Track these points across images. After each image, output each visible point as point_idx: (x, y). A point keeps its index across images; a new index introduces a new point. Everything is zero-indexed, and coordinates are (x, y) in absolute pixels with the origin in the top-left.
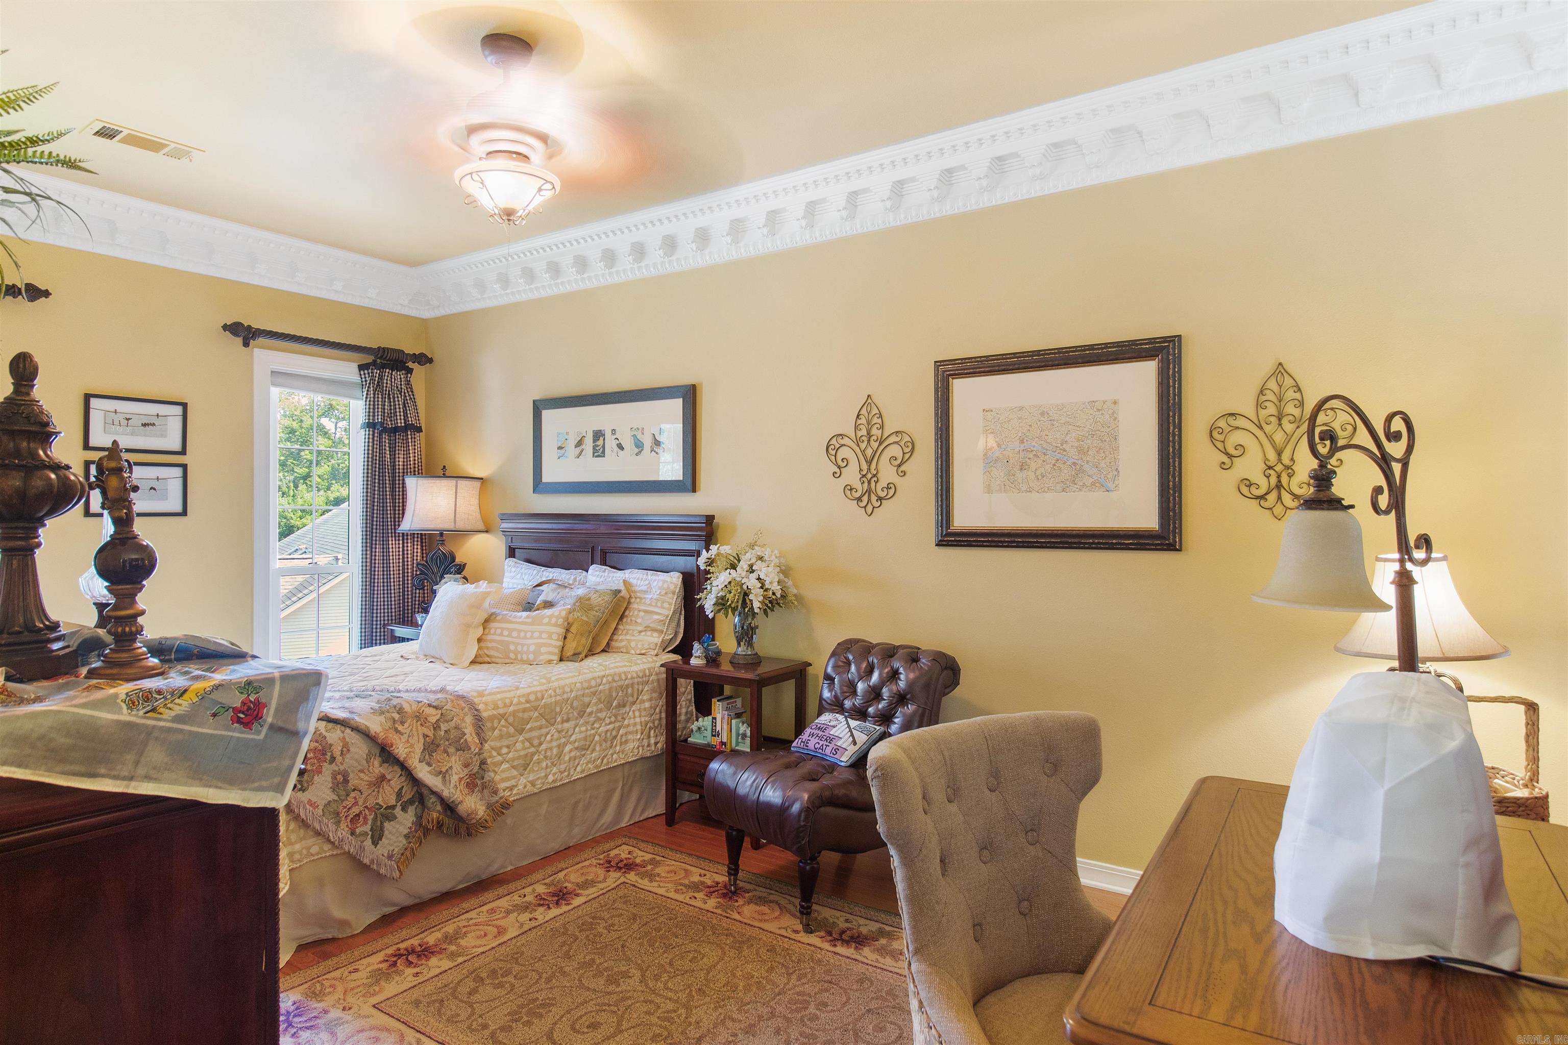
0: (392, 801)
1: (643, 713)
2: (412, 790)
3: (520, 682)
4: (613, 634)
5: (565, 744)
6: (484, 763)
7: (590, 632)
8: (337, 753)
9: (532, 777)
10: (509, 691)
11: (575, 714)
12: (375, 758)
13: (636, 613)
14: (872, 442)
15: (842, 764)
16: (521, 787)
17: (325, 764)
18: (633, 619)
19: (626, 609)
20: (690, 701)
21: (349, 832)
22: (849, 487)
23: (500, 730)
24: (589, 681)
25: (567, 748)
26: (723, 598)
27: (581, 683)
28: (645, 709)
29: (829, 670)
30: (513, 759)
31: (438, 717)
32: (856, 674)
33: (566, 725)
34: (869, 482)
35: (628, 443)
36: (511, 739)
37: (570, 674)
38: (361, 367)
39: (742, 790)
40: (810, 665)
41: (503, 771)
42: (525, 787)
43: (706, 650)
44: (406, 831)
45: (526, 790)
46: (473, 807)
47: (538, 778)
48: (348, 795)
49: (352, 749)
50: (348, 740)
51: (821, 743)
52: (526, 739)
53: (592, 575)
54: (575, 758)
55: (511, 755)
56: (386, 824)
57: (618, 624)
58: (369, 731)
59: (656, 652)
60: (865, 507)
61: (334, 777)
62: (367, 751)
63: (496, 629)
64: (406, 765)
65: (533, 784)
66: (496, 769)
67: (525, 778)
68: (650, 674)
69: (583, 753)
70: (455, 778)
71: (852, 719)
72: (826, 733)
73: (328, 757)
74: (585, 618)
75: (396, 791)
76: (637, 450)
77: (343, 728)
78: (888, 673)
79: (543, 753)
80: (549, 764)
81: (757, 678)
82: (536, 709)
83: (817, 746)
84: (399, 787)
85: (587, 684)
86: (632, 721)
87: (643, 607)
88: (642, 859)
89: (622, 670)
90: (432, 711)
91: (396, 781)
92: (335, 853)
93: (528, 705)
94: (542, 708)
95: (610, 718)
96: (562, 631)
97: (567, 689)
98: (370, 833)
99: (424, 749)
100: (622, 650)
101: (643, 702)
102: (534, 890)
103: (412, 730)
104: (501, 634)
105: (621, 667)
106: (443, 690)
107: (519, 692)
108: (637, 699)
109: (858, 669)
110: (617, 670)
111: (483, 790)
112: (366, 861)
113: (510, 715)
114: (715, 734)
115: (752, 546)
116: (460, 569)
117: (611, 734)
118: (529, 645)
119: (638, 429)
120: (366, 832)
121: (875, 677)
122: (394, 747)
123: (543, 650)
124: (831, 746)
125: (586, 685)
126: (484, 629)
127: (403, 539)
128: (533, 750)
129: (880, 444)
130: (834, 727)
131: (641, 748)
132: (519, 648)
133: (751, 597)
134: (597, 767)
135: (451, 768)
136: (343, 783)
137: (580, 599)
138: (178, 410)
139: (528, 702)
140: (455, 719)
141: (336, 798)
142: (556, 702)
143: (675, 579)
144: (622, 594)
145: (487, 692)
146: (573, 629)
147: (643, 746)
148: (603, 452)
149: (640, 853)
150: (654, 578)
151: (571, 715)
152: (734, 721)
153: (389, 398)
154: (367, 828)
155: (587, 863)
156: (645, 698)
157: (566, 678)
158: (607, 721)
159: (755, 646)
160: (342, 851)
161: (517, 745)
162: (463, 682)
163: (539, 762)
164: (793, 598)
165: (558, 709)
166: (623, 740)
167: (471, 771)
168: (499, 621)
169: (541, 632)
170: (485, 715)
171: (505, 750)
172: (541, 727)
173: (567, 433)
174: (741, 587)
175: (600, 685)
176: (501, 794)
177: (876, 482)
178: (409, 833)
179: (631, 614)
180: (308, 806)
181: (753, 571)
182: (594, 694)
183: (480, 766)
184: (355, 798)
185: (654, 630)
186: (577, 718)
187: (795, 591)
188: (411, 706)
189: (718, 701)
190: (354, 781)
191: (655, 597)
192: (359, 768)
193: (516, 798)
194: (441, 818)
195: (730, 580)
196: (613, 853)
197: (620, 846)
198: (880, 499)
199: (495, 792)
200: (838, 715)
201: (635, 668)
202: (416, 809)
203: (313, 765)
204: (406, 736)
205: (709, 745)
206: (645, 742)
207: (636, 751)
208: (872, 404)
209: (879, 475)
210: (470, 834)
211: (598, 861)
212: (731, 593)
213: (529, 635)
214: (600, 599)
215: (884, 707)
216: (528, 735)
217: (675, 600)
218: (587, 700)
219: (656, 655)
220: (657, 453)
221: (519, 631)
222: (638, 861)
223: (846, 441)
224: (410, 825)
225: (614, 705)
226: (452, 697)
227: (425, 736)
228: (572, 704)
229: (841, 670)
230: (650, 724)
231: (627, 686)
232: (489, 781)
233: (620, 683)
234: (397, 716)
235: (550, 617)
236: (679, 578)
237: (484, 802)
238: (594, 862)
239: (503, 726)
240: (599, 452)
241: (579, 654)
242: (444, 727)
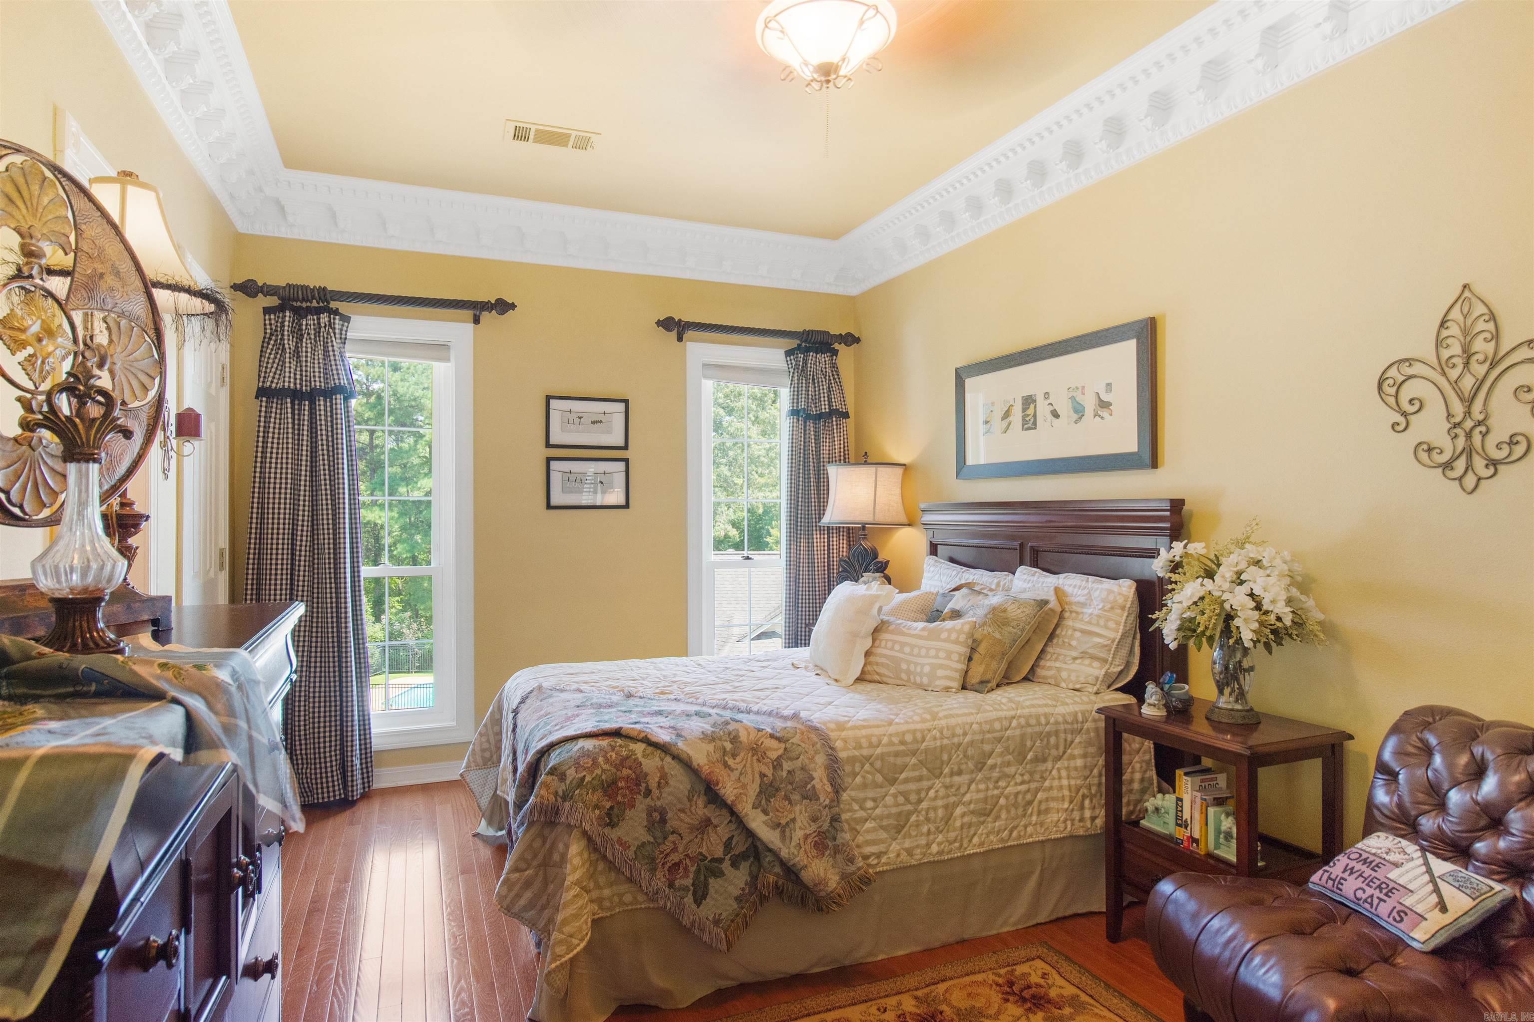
0: (719, 852)
1: (1073, 774)
2: (746, 841)
3: (897, 715)
4: (1039, 658)
5: (955, 805)
6: (836, 820)
7: (1004, 654)
8: (653, 785)
9: (907, 844)
10: (878, 726)
11: (971, 765)
12: (699, 796)
13: (1070, 632)
14: (1474, 366)
15: (1415, 944)
16: (892, 855)
17: (639, 797)
18: (1066, 640)
19: (1057, 626)
20: (1148, 763)
21: (667, 884)
22: (1425, 447)
23: (864, 777)
24: (991, 722)
25: (959, 811)
26: (1192, 620)
27: (980, 724)
28: (1076, 769)
29: (1387, 756)
30: (881, 818)
31: (780, 752)
32: (1444, 773)
33: (956, 779)
34: (1469, 435)
35: (1064, 408)
36: (879, 790)
37: (966, 711)
38: (788, 353)
39: (1210, 947)
40: (1351, 737)
41: (868, 831)
42: (898, 855)
43: (1166, 695)
44: (737, 893)
45: (899, 860)
46: (822, 874)
47: (917, 846)
48: (665, 838)
49: (671, 782)
50: (666, 770)
51: (1369, 891)
52: (900, 793)
53: (1018, 579)
54: (970, 825)
55: (878, 811)
56: (712, 881)
57: (1046, 645)
58: (691, 762)
59: (1095, 689)
60: (1460, 479)
61: (649, 815)
62: (689, 787)
63: (887, 641)
64: (735, 810)
65: (910, 852)
66: (858, 827)
67: (899, 844)
68: (1085, 721)
69: (982, 819)
70: (799, 834)
71: (1438, 856)
72: (1380, 874)
73: (643, 788)
74: (997, 635)
75: (724, 840)
76: (1075, 416)
77: (663, 755)
78: (1519, 784)
79: (923, 813)
80: (933, 829)
81: (1248, 753)
82: (914, 753)
83: (1360, 894)
84: (727, 836)
85: (988, 727)
86: (1056, 783)
87: (1078, 625)
88: (1059, 991)
89: (1041, 710)
90: (774, 744)
91: (724, 830)
92: (652, 906)
93: (902, 748)
94: (921, 753)
95: (1022, 775)
96: (965, 650)
97: (959, 731)
98: (692, 889)
99: (760, 792)
100: (1049, 681)
101: (1073, 757)
102: (900, 1004)
103: (745, 766)
104: (892, 649)
105: (1040, 706)
106: (795, 716)
107: (892, 729)
108: (1064, 753)
109: (1450, 765)
110: (1033, 710)
111: (835, 853)
112: (686, 922)
113: (877, 759)
114: (1181, 823)
115: (1241, 545)
116: (882, 568)
117: (1024, 798)
118: (923, 665)
119: (1077, 388)
120: (687, 886)
121: (1490, 786)
122: (720, 785)
123: (940, 673)
124: (1390, 903)
125: (986, 727)
126: (874, 640)
127: (828, 533)
128: (910, 807)
129: (1493, 366)
130: (1396, 865)
131: (1069, 823)
132: (912, 667)
133: (1237, 622)
134: (1002, 840)
135: (793, 820)
136: (659, 822)
137: (994, 610)
138: (621, 407)
139: (902, 743)
140: (802, 757)
141: (652, 840)
142: (942, 748)
143: (1126, 589)
144: (1050, 606)
145: (850, 725)
146: (982, 649)
147: (1073, 820)
148: (1035, 423)
149: (1060, 981)
150: (1095, 586)
151: (963, 767)
152: (1211, 811)
153: (814, 383)
154: (688, 882)
155: (980, 977)
156: (1076, 752)
157: (958, 715)
158: (1019, 779)
159: (1249, 697)
160: (656, 906)
161: (887, 798)
162: (829, 707)
163: (918, 825)
164: (1317, 628)
165: (945, 757)
166: (1043, 807)
167: (820, 827)
168: (892, 632)
169: (938, 650)
170: (843, 755)
171: (870, 804)
172: (920, 779)
173: (993, 404)
174: (1222, 608)
175: (1007, 729)
176: (860, 863)
177: (1484, 435)
178: (741, 895)
179: (1063, 633)
180: (617, 846)
181: (1242, 583)
182: (999, 740)
183: (831, 823)
184: (674, 843)
185: (1093, 658)
186: (972, 772)
187: (1321, 616)
188: (749, 734)
189: (1186, 774)
190: (672, 822)
191: (1096, 612)
192: (680, 806)
193: (885, 868)
194: (780, 883)
195: (1201, 594)
196: (1020, 969)
197: (1033, 959)
198: (1494, 463)
199: (851, 860)
200: (1404, 843)
201: (1061, 710)
202: (750, 866)
203: (624, 796)
204: (737, 773)
205: (1171, 838)
206: (1076, 815)
207: (1062, 826)
208: (1474, 299)
209: (1489, 422)
210: (820, 909)
211: (997, 979)
212: (1203, 614)
213: (923, 652)
214: (1019, 611)
215: (1510, 850)
216: (902, 788)
217: (1124, 618)
218: (987, 747)
219: (1097, 693)
220: (1102, 418)
221: (913, 647)
222: (1053, 993)
223: (1417, 369)
224: (742, 885)
225: (1029, 757)
226: (802, 727)
227: (763, 775)
228: (965, 752)
229: (1412, 760)
230: (1084, 791)
231: (1049, 734)
232: (843, 845)
233: (1037, 729)
234: (728, 746)
235: (950, 631)
236: (1130, 587)
237: (837, 870)
238: (991, 977)
239: (868, 772)
240: (1029, 423)
241: (988, 682)
242: (787, 766)
